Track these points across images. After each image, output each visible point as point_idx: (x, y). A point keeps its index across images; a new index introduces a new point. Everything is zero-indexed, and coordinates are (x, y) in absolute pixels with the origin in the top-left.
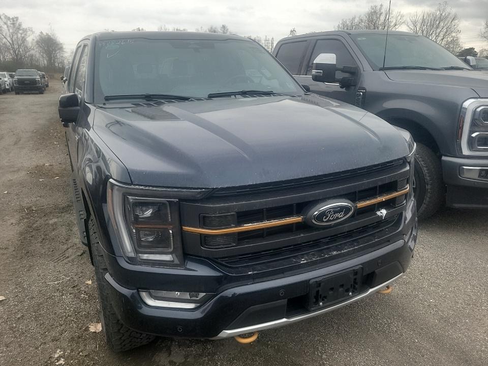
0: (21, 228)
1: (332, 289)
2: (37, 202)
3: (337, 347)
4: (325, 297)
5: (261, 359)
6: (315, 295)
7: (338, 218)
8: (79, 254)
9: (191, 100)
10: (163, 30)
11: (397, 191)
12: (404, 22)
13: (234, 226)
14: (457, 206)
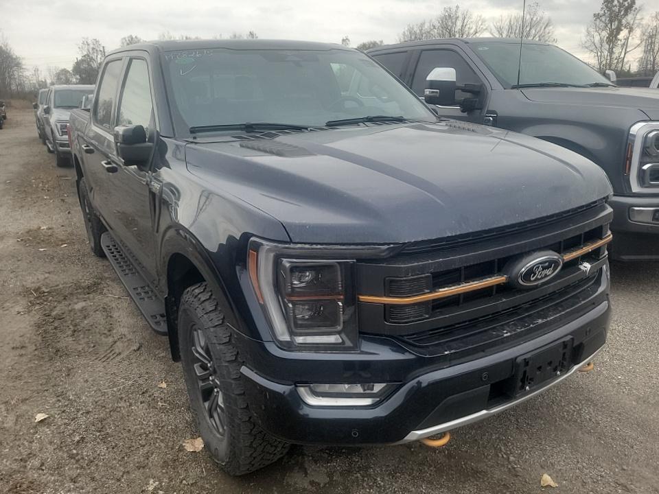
0: (36, 317)
1: (539, 368)
2: (47, 281)
3: (524, 445)
4: (532, 379)
5: (431, 468)
6: (522, 376)
7: (546, 276)
8: (135, 348)
9: (311, 130)
10: (167, 39)
11: (601, 239)
12: (486, 29)
13: (429, 291)
14: (625, 258)
